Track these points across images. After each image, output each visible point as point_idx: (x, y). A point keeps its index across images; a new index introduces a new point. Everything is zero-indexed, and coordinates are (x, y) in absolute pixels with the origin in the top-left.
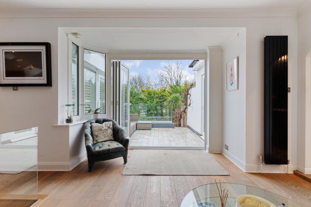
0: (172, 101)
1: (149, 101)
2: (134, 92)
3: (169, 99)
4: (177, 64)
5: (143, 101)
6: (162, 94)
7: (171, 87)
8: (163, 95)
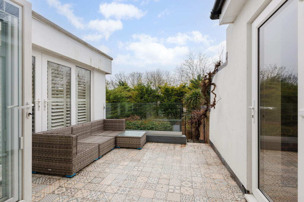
0: (191, 98)
1: (167, 98)
2: (150, 89)
3: (187, 95)
4: (200, 57)
5: (160, 99)
6: (181, 90)
7: (192, 82)
8: (183, 92)
